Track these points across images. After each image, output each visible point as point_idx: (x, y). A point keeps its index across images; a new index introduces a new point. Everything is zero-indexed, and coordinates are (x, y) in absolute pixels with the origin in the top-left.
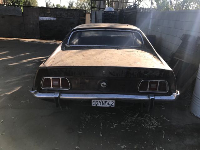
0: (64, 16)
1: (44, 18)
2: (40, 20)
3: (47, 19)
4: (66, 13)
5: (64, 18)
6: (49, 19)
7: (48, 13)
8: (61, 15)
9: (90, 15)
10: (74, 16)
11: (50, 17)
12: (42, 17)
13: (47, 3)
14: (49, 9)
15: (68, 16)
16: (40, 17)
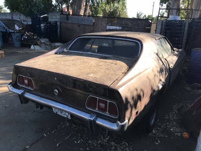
0: (129, 26)
1: (111, 27)
2: (107, 29)
3: (113, 28)
4: (131, 23)
5: (129, 27)
6: (115, 28)
7: (115, 22)
8: (126, 24)
9: (156, 24)
10: (139, 26)
11: (116, 26)
12: (109, 26)
13: (138, 14)
14: (116, 19)
15: (133, 26)
16: (107, 26)
